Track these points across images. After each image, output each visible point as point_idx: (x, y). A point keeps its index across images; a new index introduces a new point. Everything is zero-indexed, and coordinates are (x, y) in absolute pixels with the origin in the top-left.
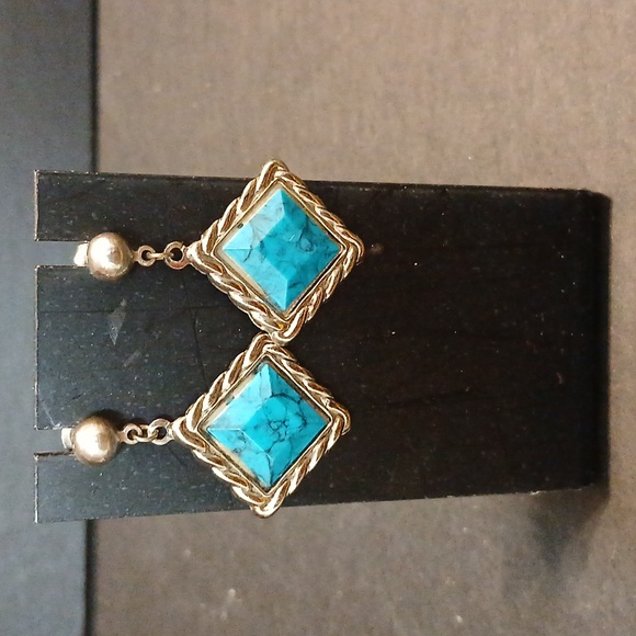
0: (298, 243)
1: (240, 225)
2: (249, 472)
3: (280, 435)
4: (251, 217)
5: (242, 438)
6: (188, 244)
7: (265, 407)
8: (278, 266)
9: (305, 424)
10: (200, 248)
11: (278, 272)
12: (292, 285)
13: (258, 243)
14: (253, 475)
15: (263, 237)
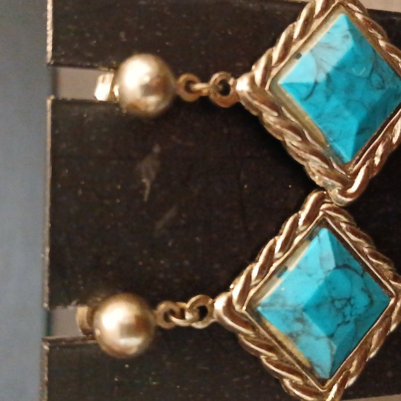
0: (369, 78)
1: (298, 55)
2: (305, 362)
3: (345, 317)
4: (311, 45)
5: (300, 320)
6: (237, 76)
7: (328, 282)
8: (347, 104)
9: (372, 303)
10: (252, 80)
11: (347, 113)
12: (361, 131)
13: (322, 78)
14: (308, 365)
15: (329, 69)
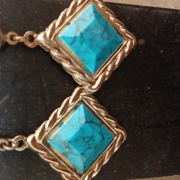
0: (102, 35)
1: (68, 24)
2: (71, 166)
3: (89, 145)
4: (75, 19)
5: (68, 147)
6: (38, 33)
7: (82, 129)
8: (91, 47)
9: (103, 138)
10: (45, 36)
11: (91, 51)
12: (98, 59)
13: (78, 34)
14: (73, 167)
15: (82, 30)
